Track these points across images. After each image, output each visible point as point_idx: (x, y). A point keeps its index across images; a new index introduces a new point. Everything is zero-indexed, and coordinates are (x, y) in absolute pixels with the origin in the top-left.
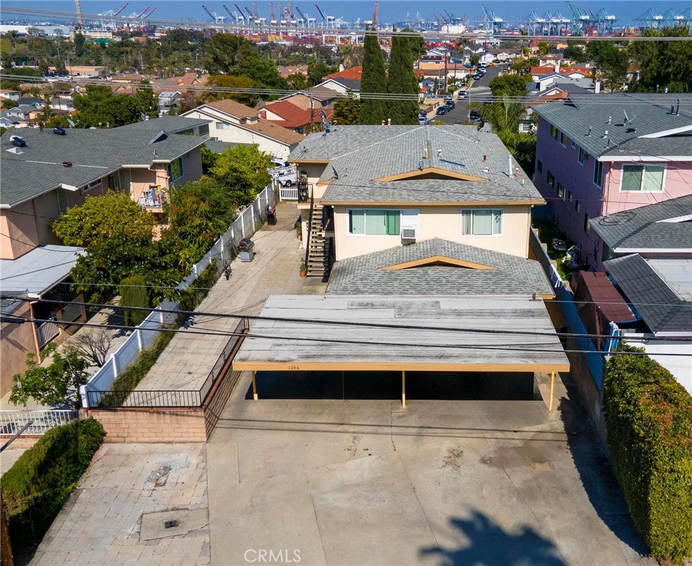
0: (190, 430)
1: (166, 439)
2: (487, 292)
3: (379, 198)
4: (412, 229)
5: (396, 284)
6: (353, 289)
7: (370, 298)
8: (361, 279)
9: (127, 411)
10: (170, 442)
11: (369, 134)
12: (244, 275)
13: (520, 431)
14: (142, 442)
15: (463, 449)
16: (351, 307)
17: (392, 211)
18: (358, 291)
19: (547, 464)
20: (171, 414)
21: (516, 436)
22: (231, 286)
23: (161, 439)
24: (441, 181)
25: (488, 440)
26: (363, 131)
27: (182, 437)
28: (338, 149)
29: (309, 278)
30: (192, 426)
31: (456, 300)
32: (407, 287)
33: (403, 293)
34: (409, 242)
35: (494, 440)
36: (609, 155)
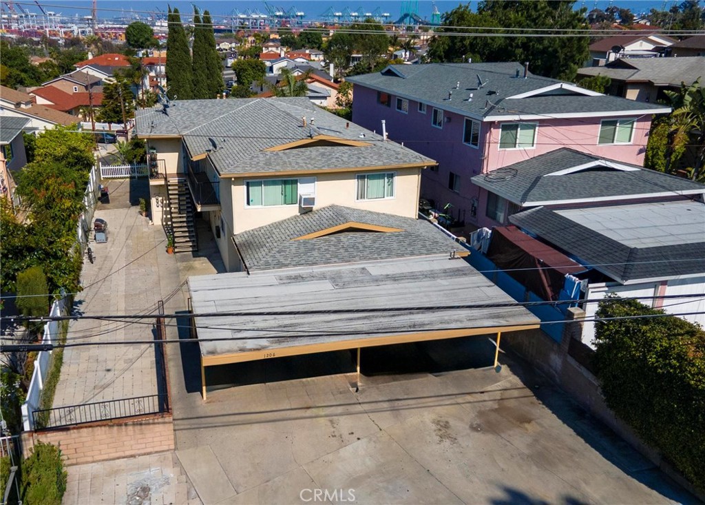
0: (155, 439)
1: (128, 453)
2: (407, 254)
3: (278, 168)
4: (312, 196)
5: (316, 253)
6: (275, 262)
7: (295, 270)
8: (279, 252)
9: (82, 428)
10: (133, 456)
11: (209, 107)
12: (106, 257)
13: (487, 392)
14: (99, 461)
15: (446, 419)
16: (281, 282)
17: (289, 181)
18: (280, 265)
19: (533, 422)
20: (134, 424)
21: (485, 397)
22: (100, 269)
23: (122, 454)
24: (329, 148)
25: (463, 405)
26: (202, 105)
27: (146, 448)
28: (185, 123)
29: (178, 254)
30: (158, 434)
31: (380, 265)
32: (328, 256)
33: (327, 262)
34: (306, 211)
35: (468, 405)
36: (492, 115)
